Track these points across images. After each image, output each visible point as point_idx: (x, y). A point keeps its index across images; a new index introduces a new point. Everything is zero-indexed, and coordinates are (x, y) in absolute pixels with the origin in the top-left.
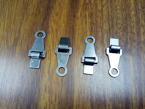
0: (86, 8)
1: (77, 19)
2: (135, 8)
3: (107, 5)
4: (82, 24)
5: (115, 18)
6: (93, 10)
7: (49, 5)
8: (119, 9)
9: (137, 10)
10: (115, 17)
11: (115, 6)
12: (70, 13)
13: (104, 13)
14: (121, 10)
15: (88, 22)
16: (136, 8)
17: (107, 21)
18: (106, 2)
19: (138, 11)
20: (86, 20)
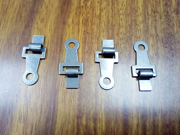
0: (80, 13)
1: (67, 26)
2: (143, 12)
3: (107, 8)
4: (73, 33)
5: (116, 26)
6: (89, 15)
7: (33, 8)
8: (123, 14)
9: (146, 15)
10: (117, 24)
11: (118, 10)
12: (59, 19)
13: (102, 19)
14: (125, 15)
15: (81, 31)
16: (145, 12)
17: (105, 29)
18: (106, 4)
19: (147, 17)
20: (79, 28)
